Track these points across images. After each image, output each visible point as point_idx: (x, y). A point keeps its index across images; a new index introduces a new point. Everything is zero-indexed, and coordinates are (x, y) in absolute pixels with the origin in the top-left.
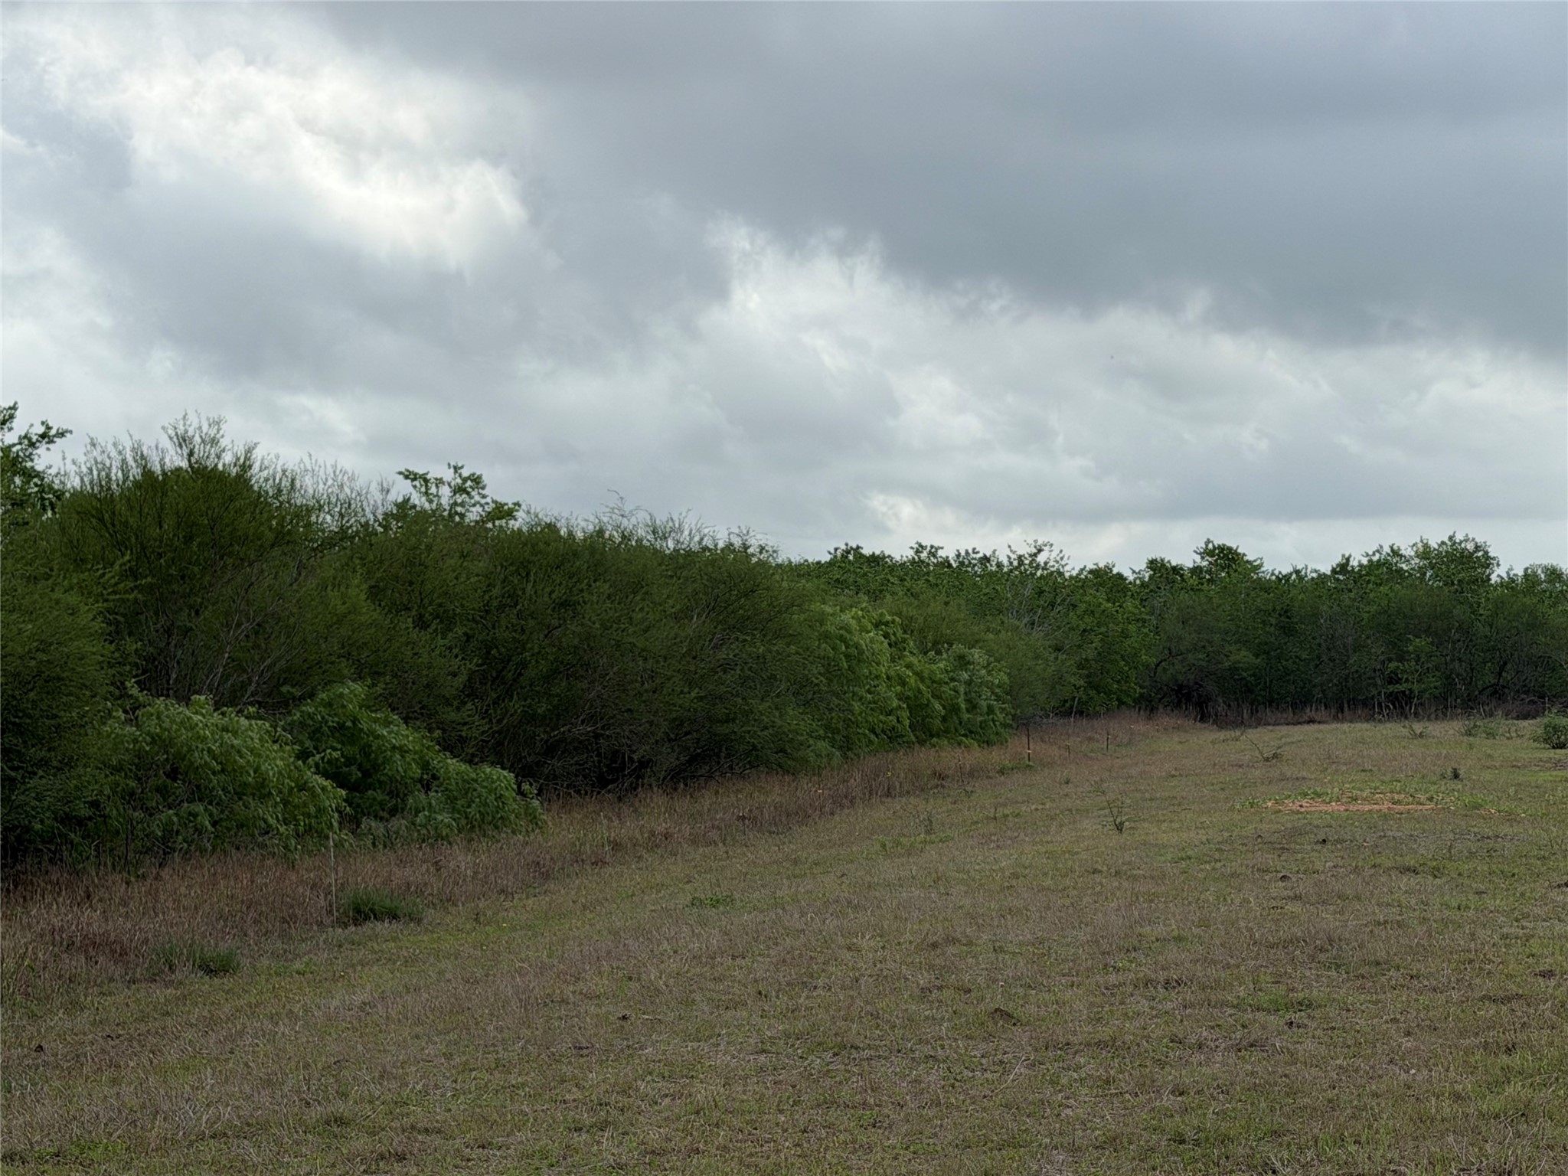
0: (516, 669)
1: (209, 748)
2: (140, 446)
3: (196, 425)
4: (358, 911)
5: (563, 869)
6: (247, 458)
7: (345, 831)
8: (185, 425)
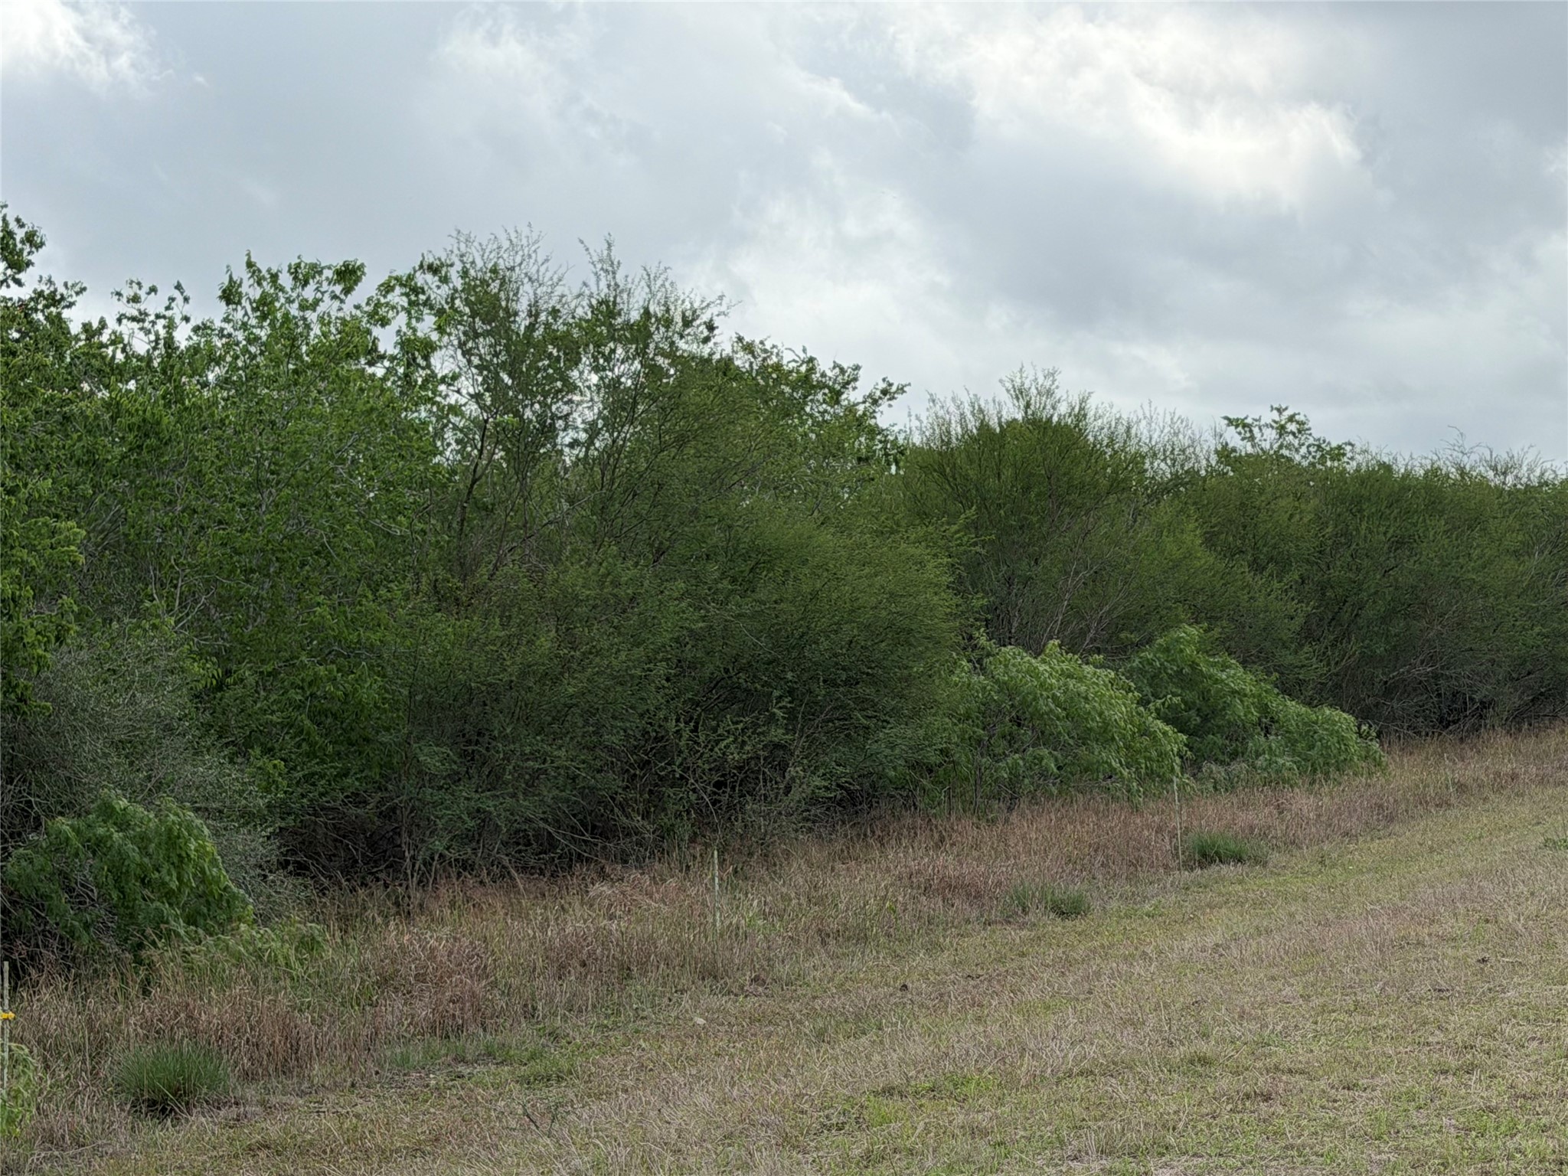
0: (1353, 610)
1: (1054, 694)
2: (978, 400)
3: (1033, 379)
4: (1204, 855)
5: (1407, 811)
6: (1082, 409)
7: (1186, 776)
8: (1021, 377)
